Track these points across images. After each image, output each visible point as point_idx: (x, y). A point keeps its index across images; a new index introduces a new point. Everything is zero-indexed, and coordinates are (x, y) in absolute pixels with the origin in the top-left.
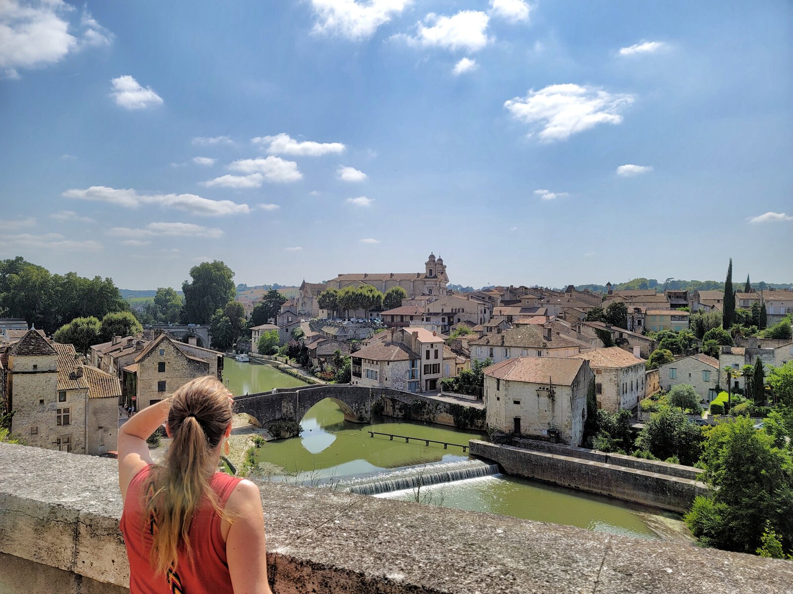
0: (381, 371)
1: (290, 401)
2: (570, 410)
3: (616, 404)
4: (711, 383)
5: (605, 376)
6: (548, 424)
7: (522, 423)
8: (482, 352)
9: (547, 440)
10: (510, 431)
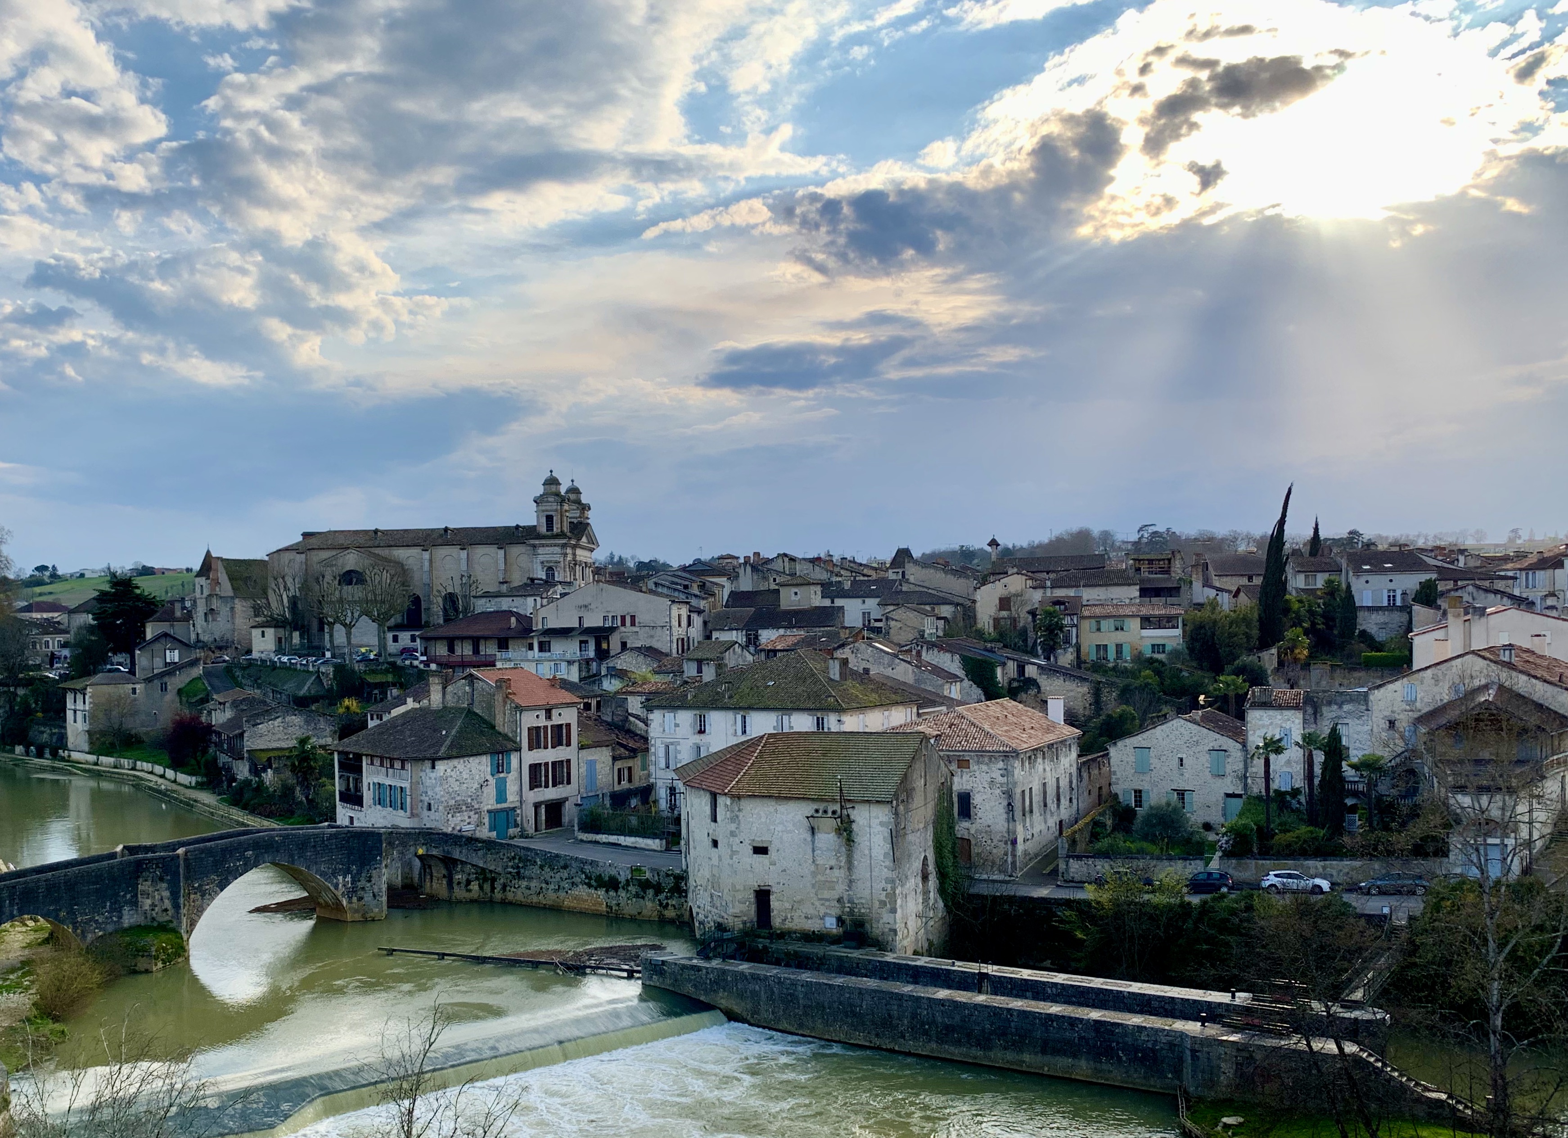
0: (415, 785)
1: (161, 879)
2: (889, 863)
3: (1006, 843)
4: (1228, 780)
5: (977, 774)
6: (839, 901)
7: (774, 903)
8: (677, 725)
9: (835, 940)
10: (744, 923)
